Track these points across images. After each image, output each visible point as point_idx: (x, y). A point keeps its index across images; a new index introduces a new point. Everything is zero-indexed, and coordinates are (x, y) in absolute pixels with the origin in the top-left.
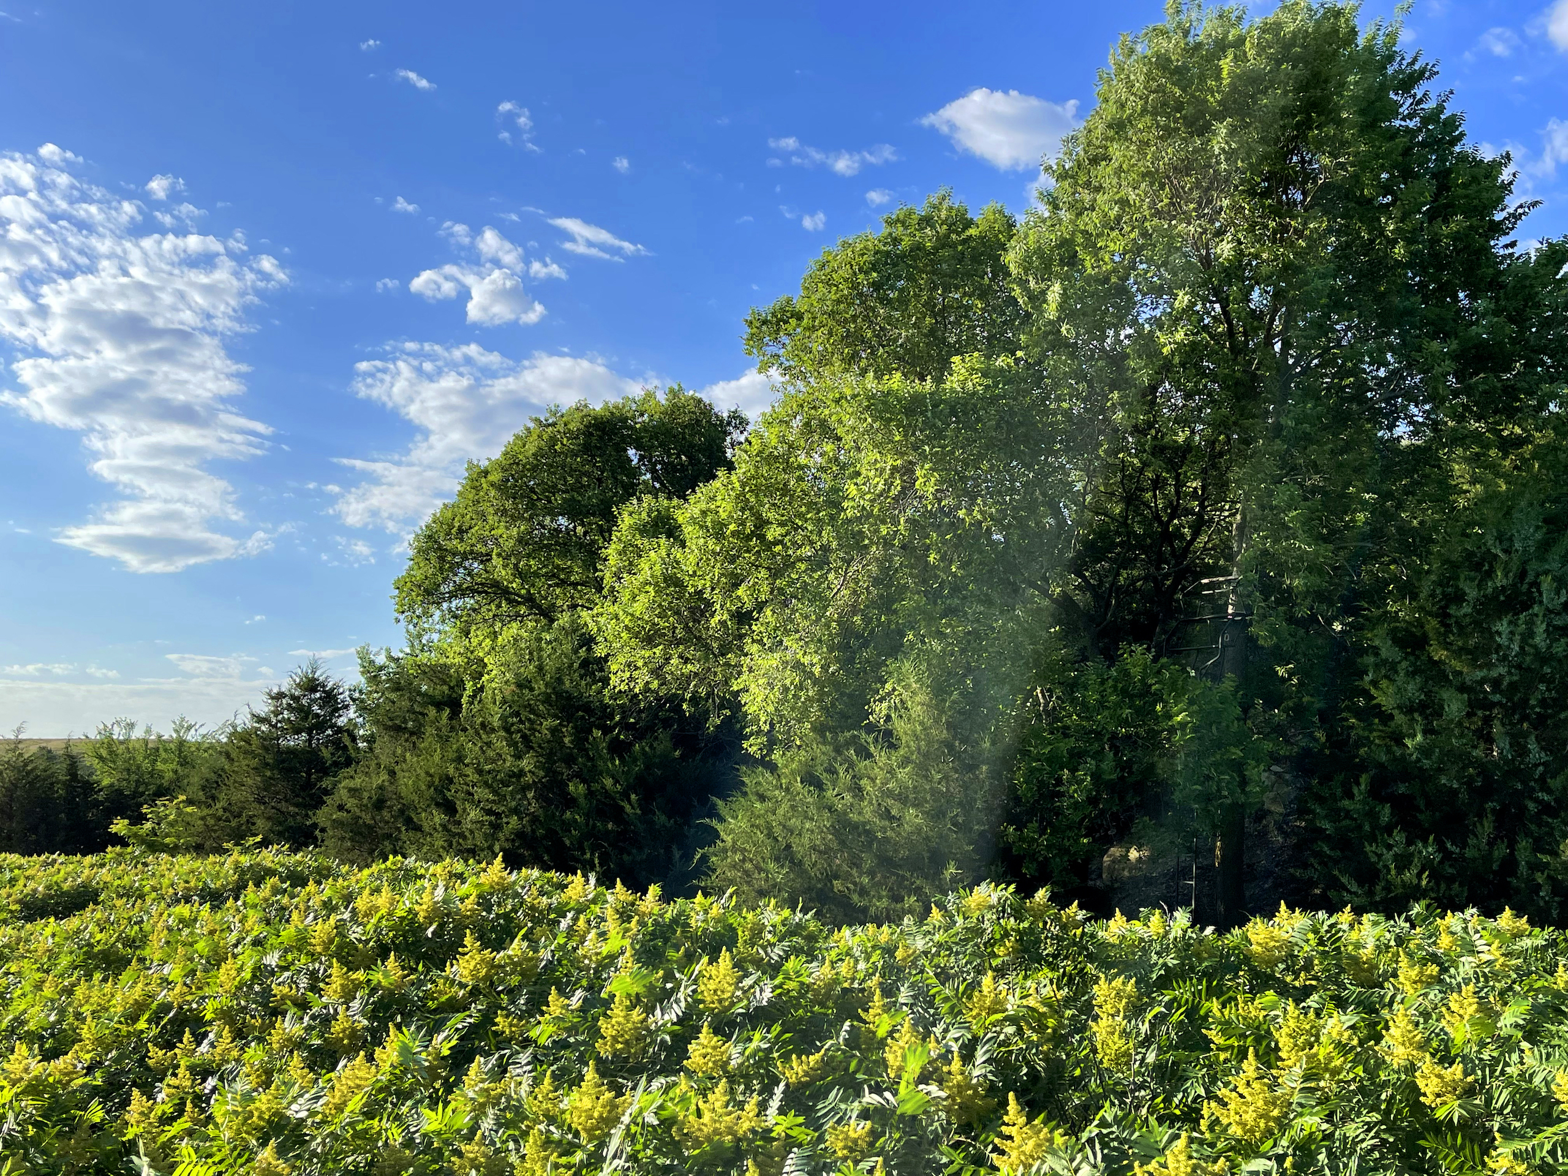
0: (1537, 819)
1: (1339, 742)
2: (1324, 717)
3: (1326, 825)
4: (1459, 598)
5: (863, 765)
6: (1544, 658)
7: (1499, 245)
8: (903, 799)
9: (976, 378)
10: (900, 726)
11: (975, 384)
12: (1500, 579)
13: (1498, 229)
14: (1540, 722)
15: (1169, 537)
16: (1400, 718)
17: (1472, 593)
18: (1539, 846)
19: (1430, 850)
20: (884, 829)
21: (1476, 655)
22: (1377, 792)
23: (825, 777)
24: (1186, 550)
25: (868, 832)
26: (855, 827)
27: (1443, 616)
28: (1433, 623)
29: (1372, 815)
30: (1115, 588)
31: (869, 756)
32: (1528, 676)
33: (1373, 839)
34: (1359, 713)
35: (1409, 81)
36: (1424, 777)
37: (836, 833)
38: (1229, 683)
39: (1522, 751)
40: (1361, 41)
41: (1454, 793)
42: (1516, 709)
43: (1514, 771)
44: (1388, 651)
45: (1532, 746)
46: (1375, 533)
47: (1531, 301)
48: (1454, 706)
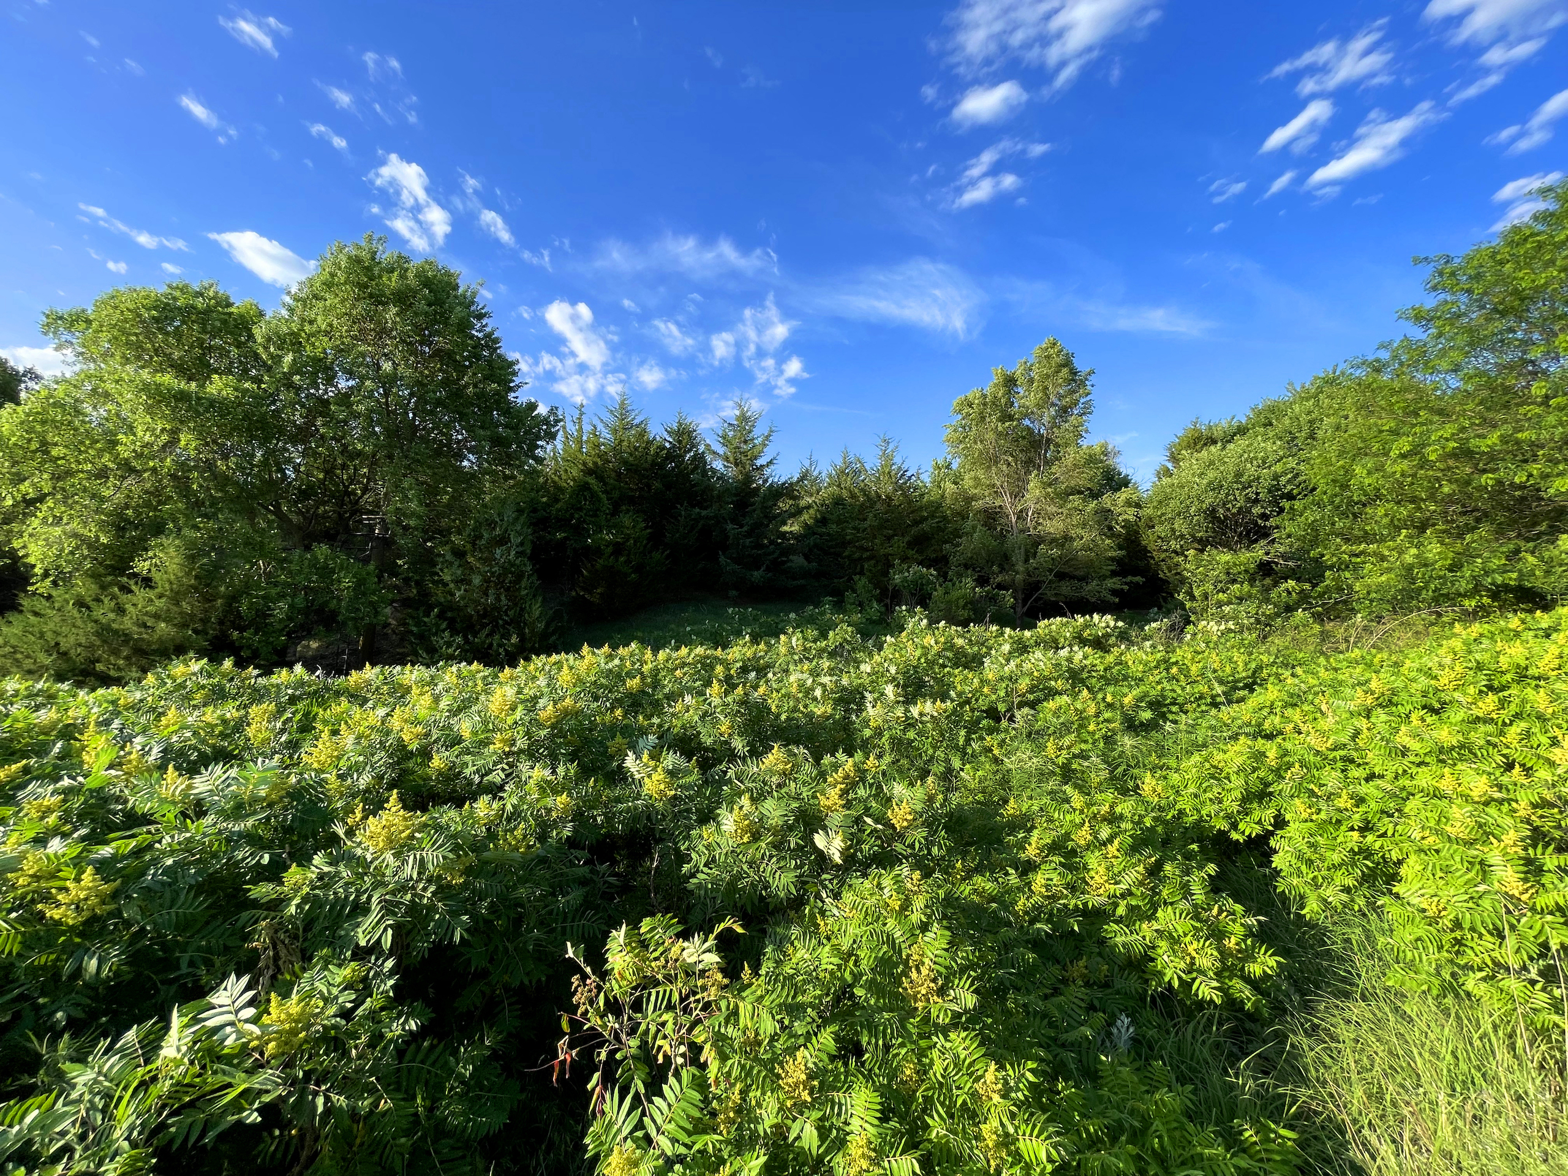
0: (503, 626)
1: (425, 594)
2: (417, 583)
3: (414, 629)
4: (481, 537)
5: (124, 598)
6: (513, 565)
7: (511, 396)
8: (157, 616)
9: (230, 390)
10: (156, 576)
11: (229, 393)
12: (498, 531)
13: (511, 389)
14: (508, 590)
15: (347, 493)
16: (452, 585)
17: (486, 535)
18: (503, 637)
19: (459, 639)
20: (140, 633)
21: (485, 561)
22: (441, 616)
23: (92, 604)
24: (357, 502)
25: (126, 635)
26: (116, 632)
27: (474, 544)
28: (469, 547)
29: (437, 625)
30: (316, 515)
31: (130, 591)
32: (505, 571)
33: (436, 634)
34: (434, 582)
35: (480, 317)
36: (459, 609)
37: (97, 634)
38: (371, 567)
39: (498, 599)
40: (460, 291)
41: (471, 616)
42: (500, 584)
43: (495, 608)
44: (449, 557)
45: (503, 598)
46: (448, 506)
47: (521, 421)
48: (477, 580)
